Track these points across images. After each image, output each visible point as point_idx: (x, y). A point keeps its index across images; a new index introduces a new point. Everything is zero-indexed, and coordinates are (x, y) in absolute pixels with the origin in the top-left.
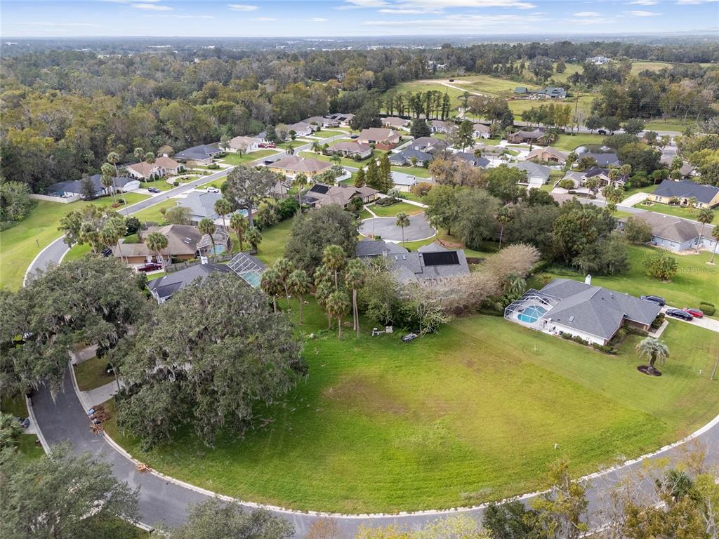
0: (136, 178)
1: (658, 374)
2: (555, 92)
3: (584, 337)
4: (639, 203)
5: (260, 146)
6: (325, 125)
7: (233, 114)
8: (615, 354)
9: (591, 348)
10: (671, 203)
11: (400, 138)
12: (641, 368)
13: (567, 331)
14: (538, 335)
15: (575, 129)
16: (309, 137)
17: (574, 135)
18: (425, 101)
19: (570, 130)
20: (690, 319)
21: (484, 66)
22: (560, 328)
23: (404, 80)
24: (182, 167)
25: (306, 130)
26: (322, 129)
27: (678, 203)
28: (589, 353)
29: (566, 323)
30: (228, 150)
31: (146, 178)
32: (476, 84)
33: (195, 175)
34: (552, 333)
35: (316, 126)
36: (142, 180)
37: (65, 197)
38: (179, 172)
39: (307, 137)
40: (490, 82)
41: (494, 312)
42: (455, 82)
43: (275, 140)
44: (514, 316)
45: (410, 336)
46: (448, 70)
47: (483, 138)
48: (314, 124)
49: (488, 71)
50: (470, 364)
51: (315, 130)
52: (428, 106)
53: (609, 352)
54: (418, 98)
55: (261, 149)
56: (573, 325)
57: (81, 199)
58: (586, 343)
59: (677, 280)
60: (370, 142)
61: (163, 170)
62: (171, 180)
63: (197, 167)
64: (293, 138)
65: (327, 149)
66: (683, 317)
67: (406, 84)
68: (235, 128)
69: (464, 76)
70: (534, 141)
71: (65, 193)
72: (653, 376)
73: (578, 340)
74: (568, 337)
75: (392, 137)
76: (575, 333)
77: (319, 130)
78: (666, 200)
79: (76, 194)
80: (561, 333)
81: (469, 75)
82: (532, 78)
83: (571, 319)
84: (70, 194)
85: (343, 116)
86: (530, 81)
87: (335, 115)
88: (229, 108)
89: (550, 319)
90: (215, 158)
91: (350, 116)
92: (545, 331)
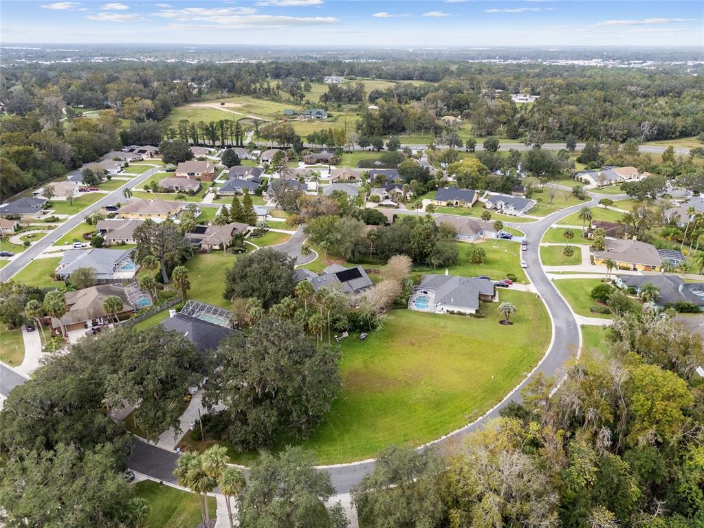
1: (511, 324)
3: (462, 310)
5: (80, 191)
6: (129, 160)
7: (35, 159)
8: (483, 317)
9: (468, 316)
10: (448, 205)
11: (215, 168)
12: (502, 322)
13: (451, 309)
14: (435, 315)
15: (351, 148)
16: (121, 174)
17: (351, 153)
19: (348, 149)
20: (507, 286)
22: (446, 308)
24: (18, 224)
25: (115, 167)
27: (452, 205)
28: (469, 320)
29: (449, 304)
30: (53, 199)
32: (245, 107)
33: (39, 231)
34: (442, 313)
39: (119, 174)
40: (255, 104)
41: (400, 306)
42: (227, 105)
43: (92, 182)
44: (413, 307)
45: (363, 335)
46: (209, 91)
48: (117, 159)
50: (412, 344)
51: (123, 165)
52: (222, 134)
53: (479, 317)
54: (212, 126)
55: (82, 193)
56: (455, 304)
58: (464, 314)
59: (487, 262)
60: (189, 174)
62: (16, 240)
63: (34, 221)
64: (109, 178)
65: (157, 186)
66: (503, 286)
67: (180, 109)
69: (228, 97)
70: (326, 161)
72: (509, 326)
73: (459, 313)
74: (452, 313)
75: (209, 168)
76: (456, 310)
77: (127, 165)
78: (444, 203)
80: (448, 311)
81: (233, 97)
83: (452, 300)
85: (141, 148)
87: (132, 147)
88: (27, 153)
89: (439, 303)
90: (43, 209)
91: (148, 149)
92: (437, 312)
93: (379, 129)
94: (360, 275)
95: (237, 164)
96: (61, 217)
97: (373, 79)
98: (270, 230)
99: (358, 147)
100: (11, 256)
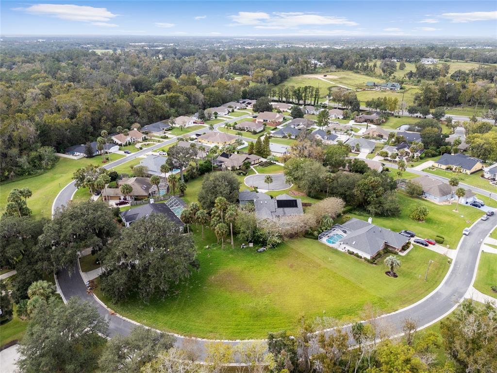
0: (117, 144)
1: (395, 276)
2: (393, 86)
3: (360, 253)
4: (427, 169)
5: (194, 123)
6: (237, 108)
7: (179, 101)
8: (375, 264)
9: (363, 260)
10: (447, 169)
11: (284, 118)
12: (387, 273)
13: (352, 250)
14: (335, 251)
15: (401, 113)
17: (399, 117)
18: (303, 93)
19: (397, 114)
20: (426, 245)
21: (349, 65)
22: (348, 248)
23: (293, 75)
24: (145, 137)
25: (224, 112)
26: (235, 110)
27: (451, 169)
28: (361, 263)
29: (351, 245)
30: (174, 125)
31: (124, 143)
32: (340, 78)
33: (152, 142)
34: (343, 251)
35: (231, 109)
36: (121, 145)
37: (76, 156)
38: (143, 140)
39: (225, 116)
40: (350, 77)
41: (313, 237)
42: (328, 77)
43: (204, 119)
44: (324, 240)
45: (262, 249)
46: (325, 67)
47: (339, 118)
48: (230, 107)
49: (351, 68)
50: (291, 266)
51: (231, 111)
52: (305, 95)
53: (372, 263)
54: (299, 90)
55: (195, 124)
56: (354, 247)
57: (85, 157)
58: (361, 257)
59: (429, 221)
60: (264, 121)
61: (134, 139)
62: (138, 146)
63: (154, 136)
64: (216, 117)
65: (236, 126)
66: (423, 244)
67: (294, 78)
68: (180, 110)
69: (335, 72)
70: (372, 121)
71: (75, 153)
72: (392, 277)
73: (357, 256)
74: (352, 253)
75: (279, 118)
76: (356, 251)
77: (233, 111)
78: (444, 167)
79: (82, 154)
80: (348, 250)
81: (338, 71)
82: (381, 75)
83: (354, 243)
84: (78, 154)
85: (250, 101)
86: (380, 76)
87: (245, 100)
88: (176, 97)
89: (342, 242)
90: (166, 130)
91: (254, 102)
92: (340, 249)
93: (434, 101)
94: (296, 206)
95: (300, 117)
96: (169, 136)
97: (467, 62)
98: (277, 163)
99: (406, 113)
100: (129, 153)
